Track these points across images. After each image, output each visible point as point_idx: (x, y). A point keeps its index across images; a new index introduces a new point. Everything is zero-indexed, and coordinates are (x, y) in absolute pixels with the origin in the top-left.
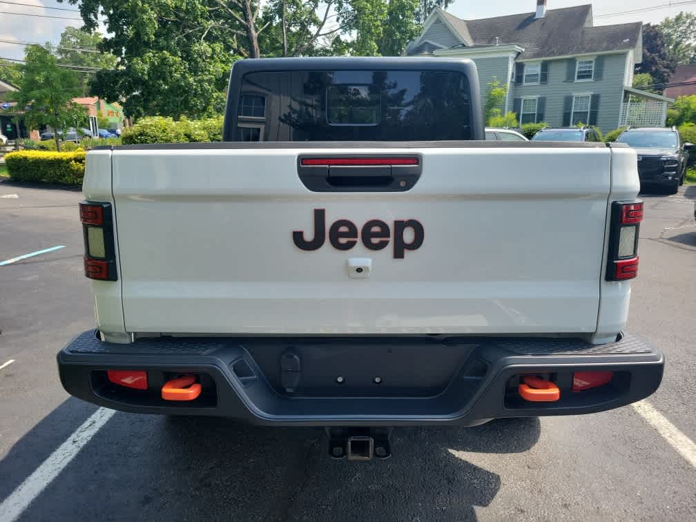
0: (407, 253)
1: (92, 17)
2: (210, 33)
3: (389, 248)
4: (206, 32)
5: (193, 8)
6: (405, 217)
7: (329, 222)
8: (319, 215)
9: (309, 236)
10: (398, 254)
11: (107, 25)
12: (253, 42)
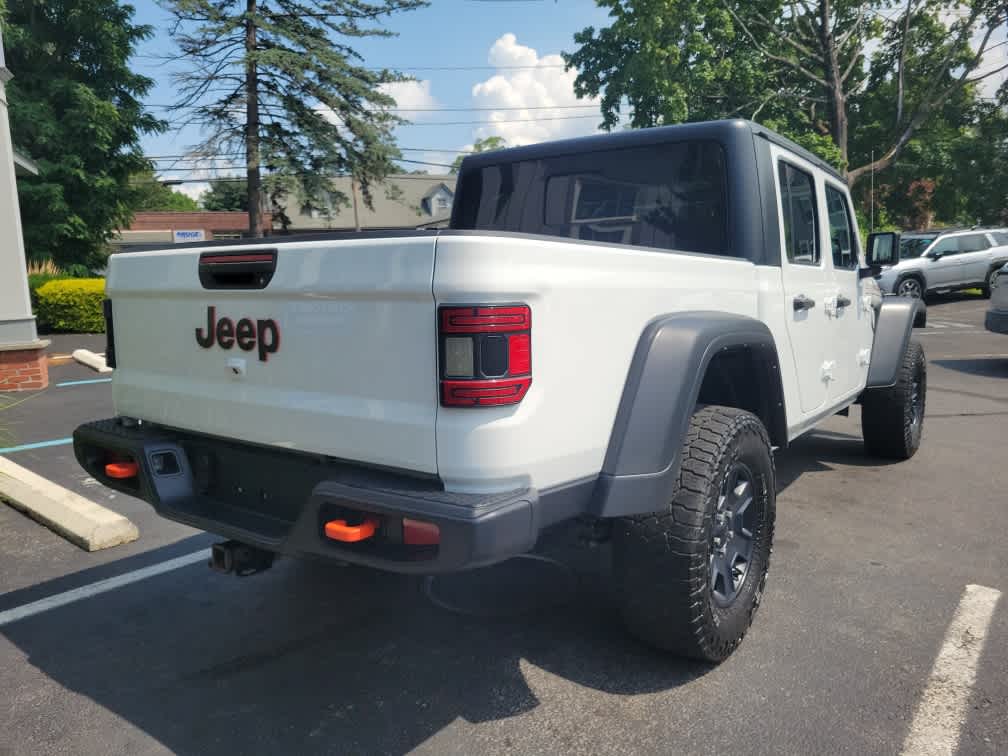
0: (270, 356)
1: (613, 110)
2: (768, 107)
3: (256, 350)
4: (761, 107)
5: (744, 77)
6: (265, 317)
7: (218, 318)
8: (211, 311)
9: (205, 334)
10: (263, 357)
11: (633, 117)
12: (836, 109)
